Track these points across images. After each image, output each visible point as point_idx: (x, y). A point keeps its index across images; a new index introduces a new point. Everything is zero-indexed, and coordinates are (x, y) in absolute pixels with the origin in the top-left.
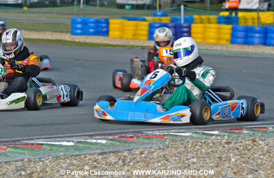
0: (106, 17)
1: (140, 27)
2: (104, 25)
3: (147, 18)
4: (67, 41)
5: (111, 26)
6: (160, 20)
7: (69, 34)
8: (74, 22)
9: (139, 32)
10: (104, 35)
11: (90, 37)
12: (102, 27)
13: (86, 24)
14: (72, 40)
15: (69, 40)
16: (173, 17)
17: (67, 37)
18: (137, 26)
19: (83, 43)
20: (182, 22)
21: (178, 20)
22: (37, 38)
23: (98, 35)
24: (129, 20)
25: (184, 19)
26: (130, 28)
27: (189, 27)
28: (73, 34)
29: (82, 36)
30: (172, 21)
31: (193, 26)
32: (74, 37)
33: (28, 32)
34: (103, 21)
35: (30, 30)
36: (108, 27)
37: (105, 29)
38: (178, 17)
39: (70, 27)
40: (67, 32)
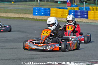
0: (49, 7)
1: (65, 12)
2: (48, 11)
3: (68, 8)
4: (30, 18)
5: (51, 11)
6: (74, 9)
7: (32, 15)
8: (34, 9)
9: (64, 14)
10: (48, 16)
11: (41, 16)
12: (47, 12)
13: (40, 10)
14: (33, 18)
15: (31, 18)
16: (80, 7)
17: (31, 16)
18: (63, 11)
19: (38, 19)
20: (84, 10)
21: (82, 9)
22: (17, 17)
23: (45, 15)
24: (60, 8)
25: (85, 8)
26: (61, 12)
27: (87, 12)
28: (34, 15)
29: (38, 16)
30: (79, 9)
31: (89, 11)
32: (34, 16)
33: (13, 14)
34: (48, 9)
35: (14, 13)
36: (50, 12)
37: (48, 13)
38: (82, 8)
39: (32, 11)
40: (31, 14)
